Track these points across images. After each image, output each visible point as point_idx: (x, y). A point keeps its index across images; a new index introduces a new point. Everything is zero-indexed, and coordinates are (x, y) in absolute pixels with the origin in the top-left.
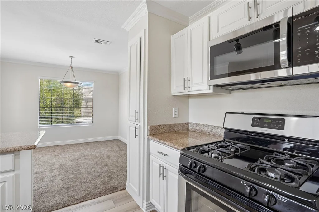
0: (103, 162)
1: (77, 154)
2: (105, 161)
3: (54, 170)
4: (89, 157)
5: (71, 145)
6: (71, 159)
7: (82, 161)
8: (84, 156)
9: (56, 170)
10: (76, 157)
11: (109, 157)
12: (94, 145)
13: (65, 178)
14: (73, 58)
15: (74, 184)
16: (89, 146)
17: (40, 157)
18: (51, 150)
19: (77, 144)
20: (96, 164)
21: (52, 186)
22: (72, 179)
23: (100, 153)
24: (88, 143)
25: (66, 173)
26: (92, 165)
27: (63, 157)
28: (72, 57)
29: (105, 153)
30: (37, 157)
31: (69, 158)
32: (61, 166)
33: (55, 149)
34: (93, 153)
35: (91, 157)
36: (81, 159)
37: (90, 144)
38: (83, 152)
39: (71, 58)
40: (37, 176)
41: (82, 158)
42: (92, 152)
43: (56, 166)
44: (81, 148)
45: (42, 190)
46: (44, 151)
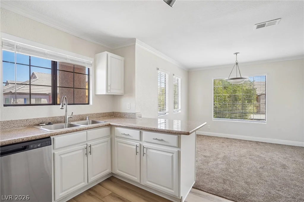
0: (274, 169)
1: (244, 151)
2: (277, 169)
3: (218, 158)
4: (256, 158)
5: (240, 140)
6: (236, 154)
7: (246, 160)
8: (250, 155)
9: (219, 159)
10: (242, 153)
11: (284, 167)
12: (266, 147)
13: (225, 170)
14: (238, 54)
15: (231, 179)
16: (260, 146)
17: (212, 144)
18: (221, 140)
19: (246, 141)
20: (263, 168)
21: (213, 172)
22: (231, 173)
23: (273, 157)
24: (258, 143)
25: (227, 165)
26: (257, 169)
27: (229, 149)
28: (236, 53)
29: (280, 160)
30: (209, 144)
31: (234, 152)
32: (225, 158)
33: (224, 141)
34: (261, 155)
35: (258, 159)
36: (245, 157)
37: (261, 144)
38: (251, 150)
39: (236, 55)
40: (205, 158)
41: (247, 156)
42: (262, 153)
43: (221, 156)
44: (250, 146)
45: (204, 171)
46: (216, 140)
